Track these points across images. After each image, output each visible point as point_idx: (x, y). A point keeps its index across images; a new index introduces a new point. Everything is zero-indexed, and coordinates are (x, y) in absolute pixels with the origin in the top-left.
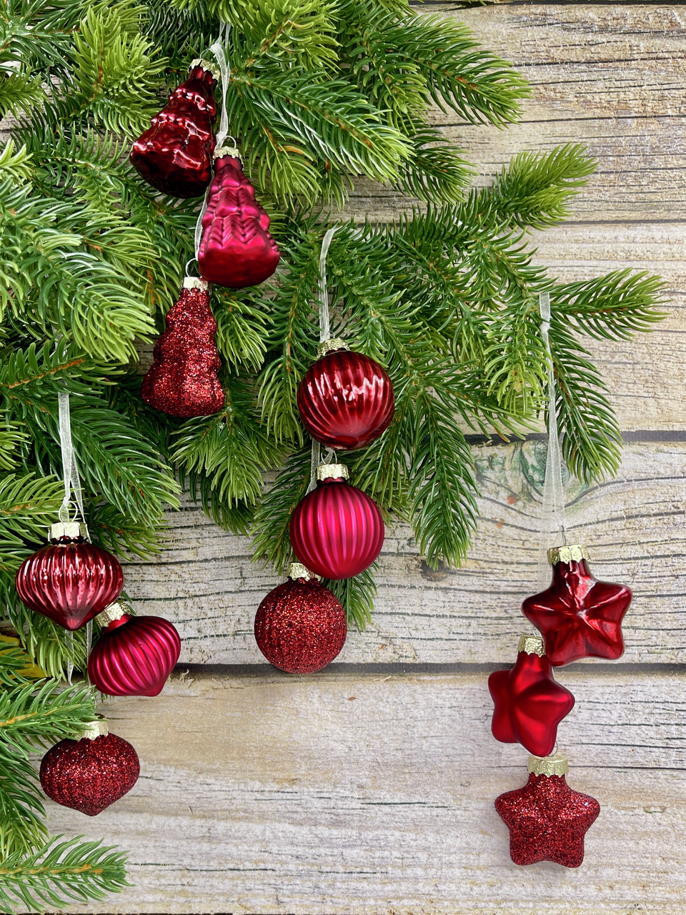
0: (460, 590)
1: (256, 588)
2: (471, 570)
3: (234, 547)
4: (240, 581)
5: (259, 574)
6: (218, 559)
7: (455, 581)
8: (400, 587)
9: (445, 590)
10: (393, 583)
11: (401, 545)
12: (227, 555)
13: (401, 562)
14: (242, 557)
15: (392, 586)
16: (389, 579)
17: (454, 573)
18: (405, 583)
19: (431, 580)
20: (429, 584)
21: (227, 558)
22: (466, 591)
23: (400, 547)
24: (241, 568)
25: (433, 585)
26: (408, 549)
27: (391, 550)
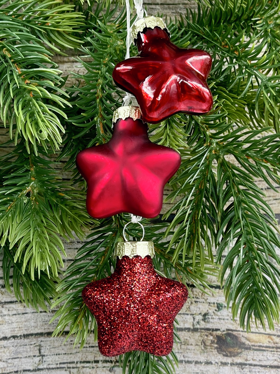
0: (255, 365)
1: (54, 366)
2: (265, 345)
3: (33, 324)
4: (39, 358)
5: (57, 351)
6: (17, 337)
7: (250, 356)
8: (197, 363)
9: (241, 365)
10: (190, 360)
11: (196, 320)
12: (26, 333)
13: (197, 338)
14: (41, 334)
15: (189, 362)
16: (186, 355)
17: (248, 348)
18: (202, 359)
19: (226, 356)
20: (225, 360)
21: (26, 336)
22: (261, 366)
23: (195, 323)
24: (40, 346)
25: (229, 360)
26: (203, 325)
27: (187, 326)
